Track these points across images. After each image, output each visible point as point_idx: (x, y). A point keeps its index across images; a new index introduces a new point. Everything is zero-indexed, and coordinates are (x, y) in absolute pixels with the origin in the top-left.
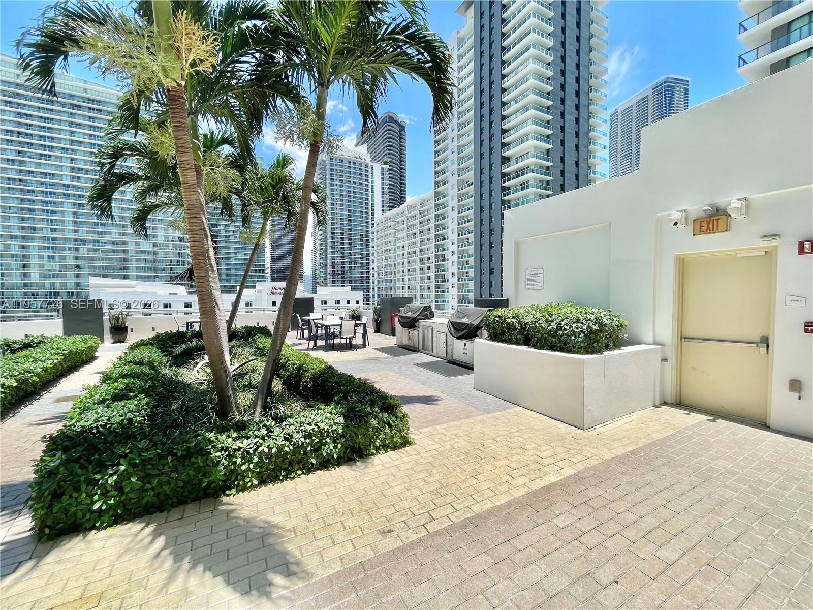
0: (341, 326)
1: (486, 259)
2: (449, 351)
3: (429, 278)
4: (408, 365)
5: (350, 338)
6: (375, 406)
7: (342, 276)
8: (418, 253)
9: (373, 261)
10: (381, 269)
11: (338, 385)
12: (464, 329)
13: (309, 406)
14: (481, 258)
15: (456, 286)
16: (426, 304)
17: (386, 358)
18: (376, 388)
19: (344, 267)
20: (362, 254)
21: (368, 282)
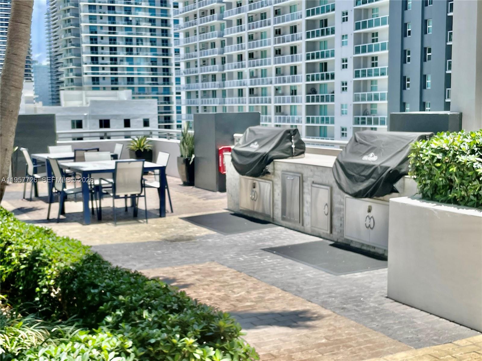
0: (113, 172)
1: (415, 27)
2: (336, 222)
3: (294, 70)
4: (252, 251)
5: (134, 197)
6: (189, 334)
7: (112, 69)
8: (271, 17)
9: (177, 35)
10: (193, 53)
11: (112, 291)
12: (368, 177)
13: (57, 335)
14: (404, 26)
15: (350, 87)
16: (288, 126)
17: (208, 236)
18: (189, 299)
19: (115, 49)
20: (152, 21)
21: (166, 81)
